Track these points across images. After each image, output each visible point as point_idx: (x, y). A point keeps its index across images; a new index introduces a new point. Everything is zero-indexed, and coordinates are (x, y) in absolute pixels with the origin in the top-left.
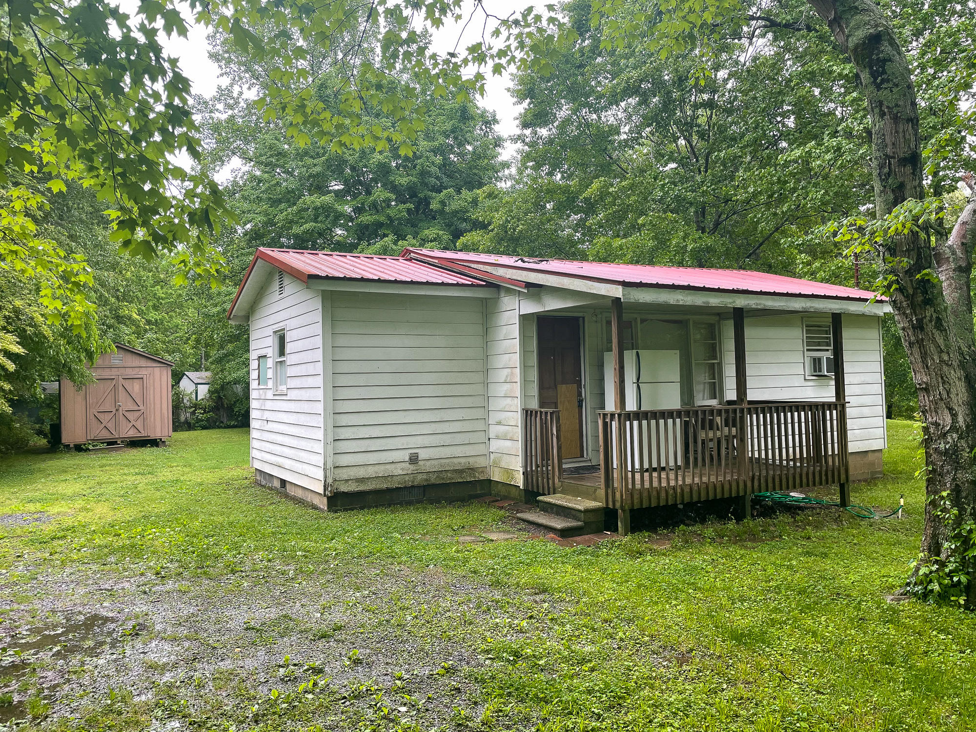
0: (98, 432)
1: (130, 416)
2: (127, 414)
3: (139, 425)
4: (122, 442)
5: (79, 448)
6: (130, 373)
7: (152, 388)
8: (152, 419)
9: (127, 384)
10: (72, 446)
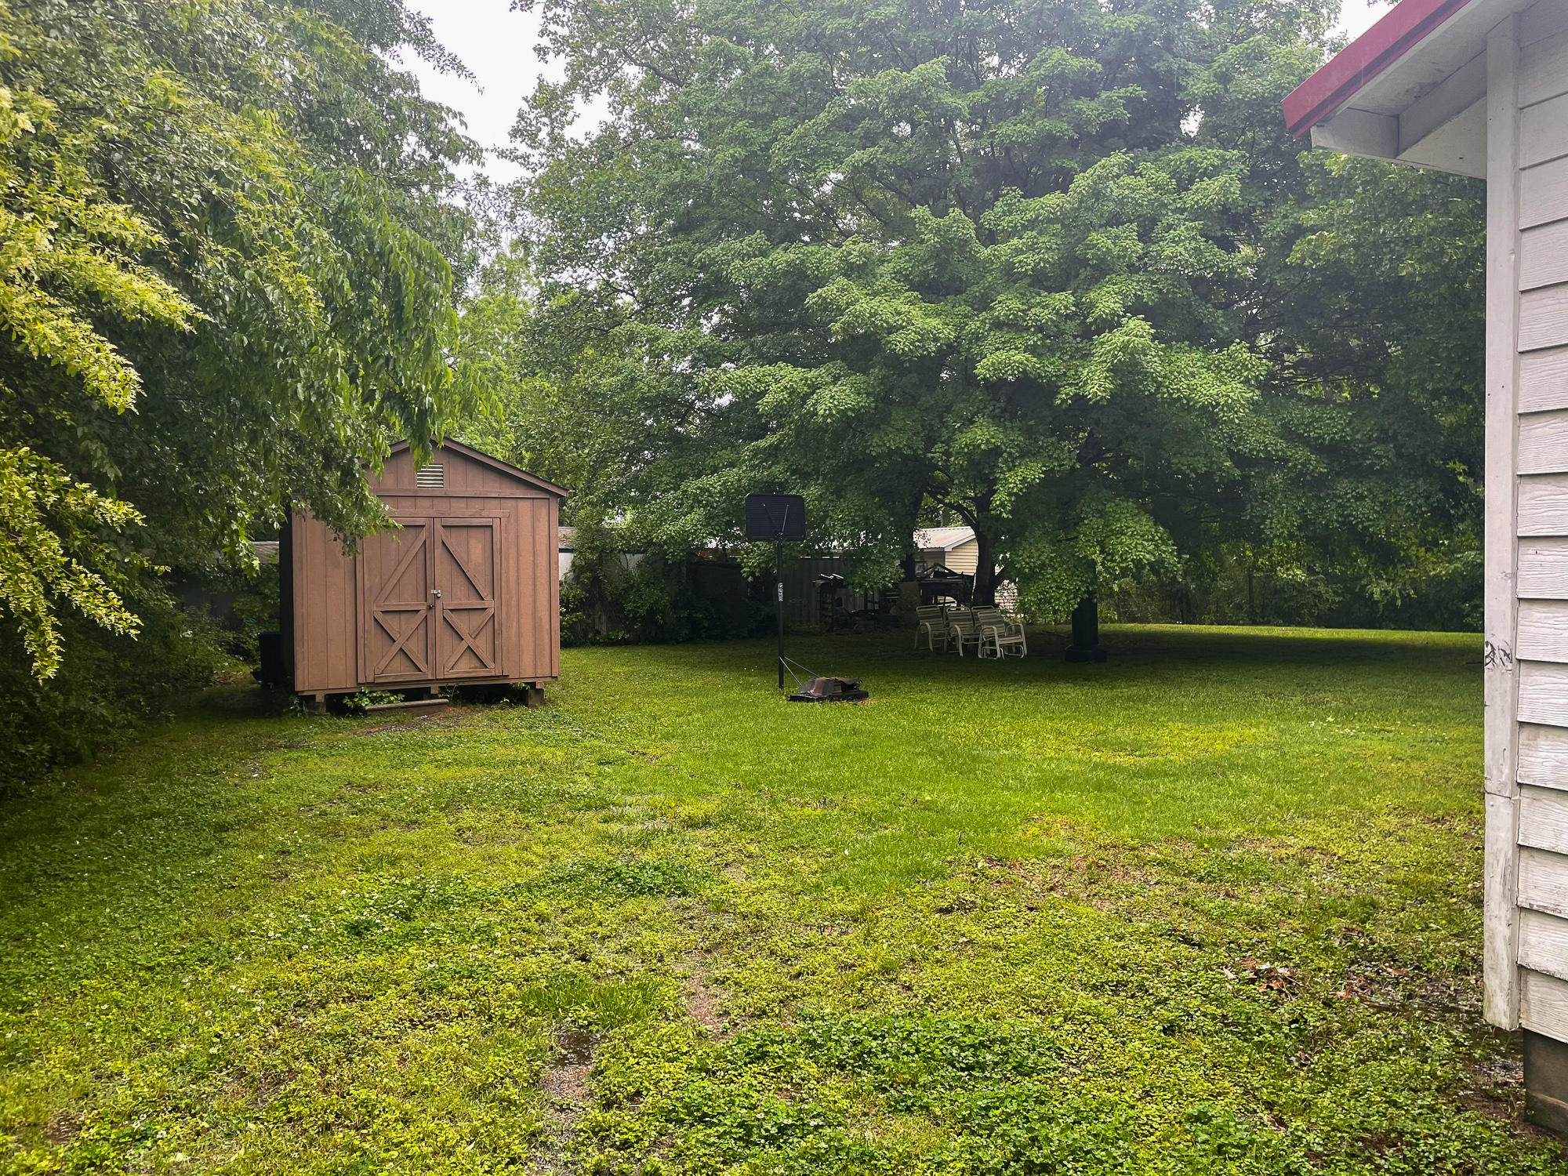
0: (382, 665)
1: (461, 623)
2: (454, 619)
3: (482, 646)
4: (443, 689)
5: (340, 706)
6: (462, 512)
7: (513, 553)
8: (513, 632)
9: (454, 541)
10: (320, 698)
